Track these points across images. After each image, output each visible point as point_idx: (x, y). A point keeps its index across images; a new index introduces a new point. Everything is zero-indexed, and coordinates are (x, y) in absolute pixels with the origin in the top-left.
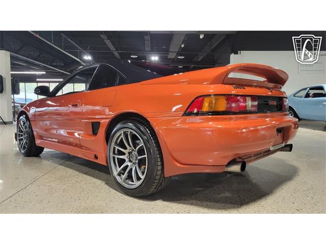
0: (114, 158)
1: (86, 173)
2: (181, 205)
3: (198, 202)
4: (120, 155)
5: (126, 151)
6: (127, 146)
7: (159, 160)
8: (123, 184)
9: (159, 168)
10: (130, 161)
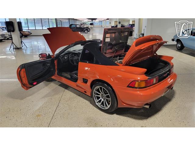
0: (95, 96)
1: (79, 96)
2: (124, 117)
3: (131, 115)
4: (97, 95)
5: (100, 94)
6: (101, 92)
7: (116, 101)
8: (100, 107)
9: (116, 104)
10: (102, 98)
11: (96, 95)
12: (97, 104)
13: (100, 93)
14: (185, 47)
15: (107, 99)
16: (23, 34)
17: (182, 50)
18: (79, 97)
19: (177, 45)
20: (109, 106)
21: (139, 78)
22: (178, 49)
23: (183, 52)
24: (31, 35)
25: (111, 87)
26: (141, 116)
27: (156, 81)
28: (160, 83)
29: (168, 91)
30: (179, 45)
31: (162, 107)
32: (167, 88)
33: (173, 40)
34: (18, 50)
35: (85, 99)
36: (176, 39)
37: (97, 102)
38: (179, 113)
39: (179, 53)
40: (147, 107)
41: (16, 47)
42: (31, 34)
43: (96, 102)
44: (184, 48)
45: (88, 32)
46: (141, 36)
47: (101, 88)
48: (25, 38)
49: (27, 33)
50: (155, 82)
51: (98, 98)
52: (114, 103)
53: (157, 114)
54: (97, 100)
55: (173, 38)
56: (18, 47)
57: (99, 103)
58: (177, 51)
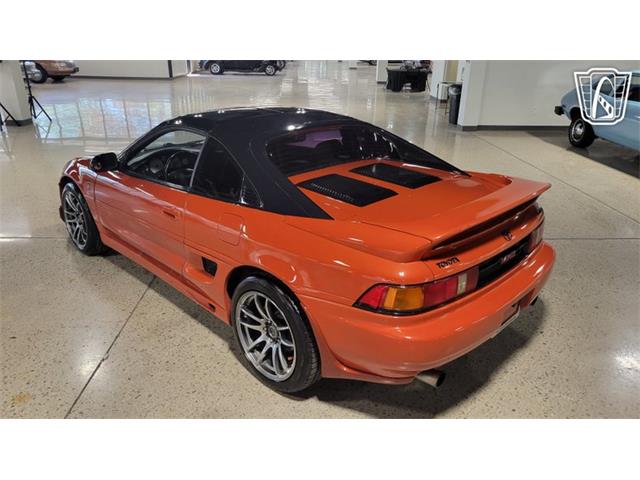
0: (242, 326)
4: (251, 324)
5: (261, 321)
6: (262, 314)
7: (314, 355)
8: (258, 367)
9: (314, 365)
10: (268, 334)
11: (247, 325)
12: (249, 356)
13: (261, 317)
14: (597, 137)
15: (284, 343)
16: (47, 70)
17: (588, 148)
18: (193, 322)
19: (570, 127)
20: (289, 371)
21: (402, 274)
22: (572, 143)
23: (591, 154)
24: (77, 74)
25: (298, 302)
26: (409, 407)
27: (467, 284)
28: (483, 289)
29: (517, 315)
30: (580, 131)
31: (492, 372)
32: (513, 306)
33: (559, 111)
34: (18, 128)
35: (214, 332)
36: (568, 109)
37: (252, 351)
38: (552, 396)
39: (575, 159)
40: (431, 381)
41: (10, 119)
42: (76, 70)
43: (246, 349)
44: (595, 140)
45: (278, 72)
46: (452, 92)
47: (262, 301)
48: (54, 85)
49: (62, 68)
50: (464, 287)
51: (255, 335)
52: (308, 361)
53: (471, 399)
54: (250, 340)
55: (559, 105)
56: (19, 117)
57: (257, 353)
58: (569, 149)
